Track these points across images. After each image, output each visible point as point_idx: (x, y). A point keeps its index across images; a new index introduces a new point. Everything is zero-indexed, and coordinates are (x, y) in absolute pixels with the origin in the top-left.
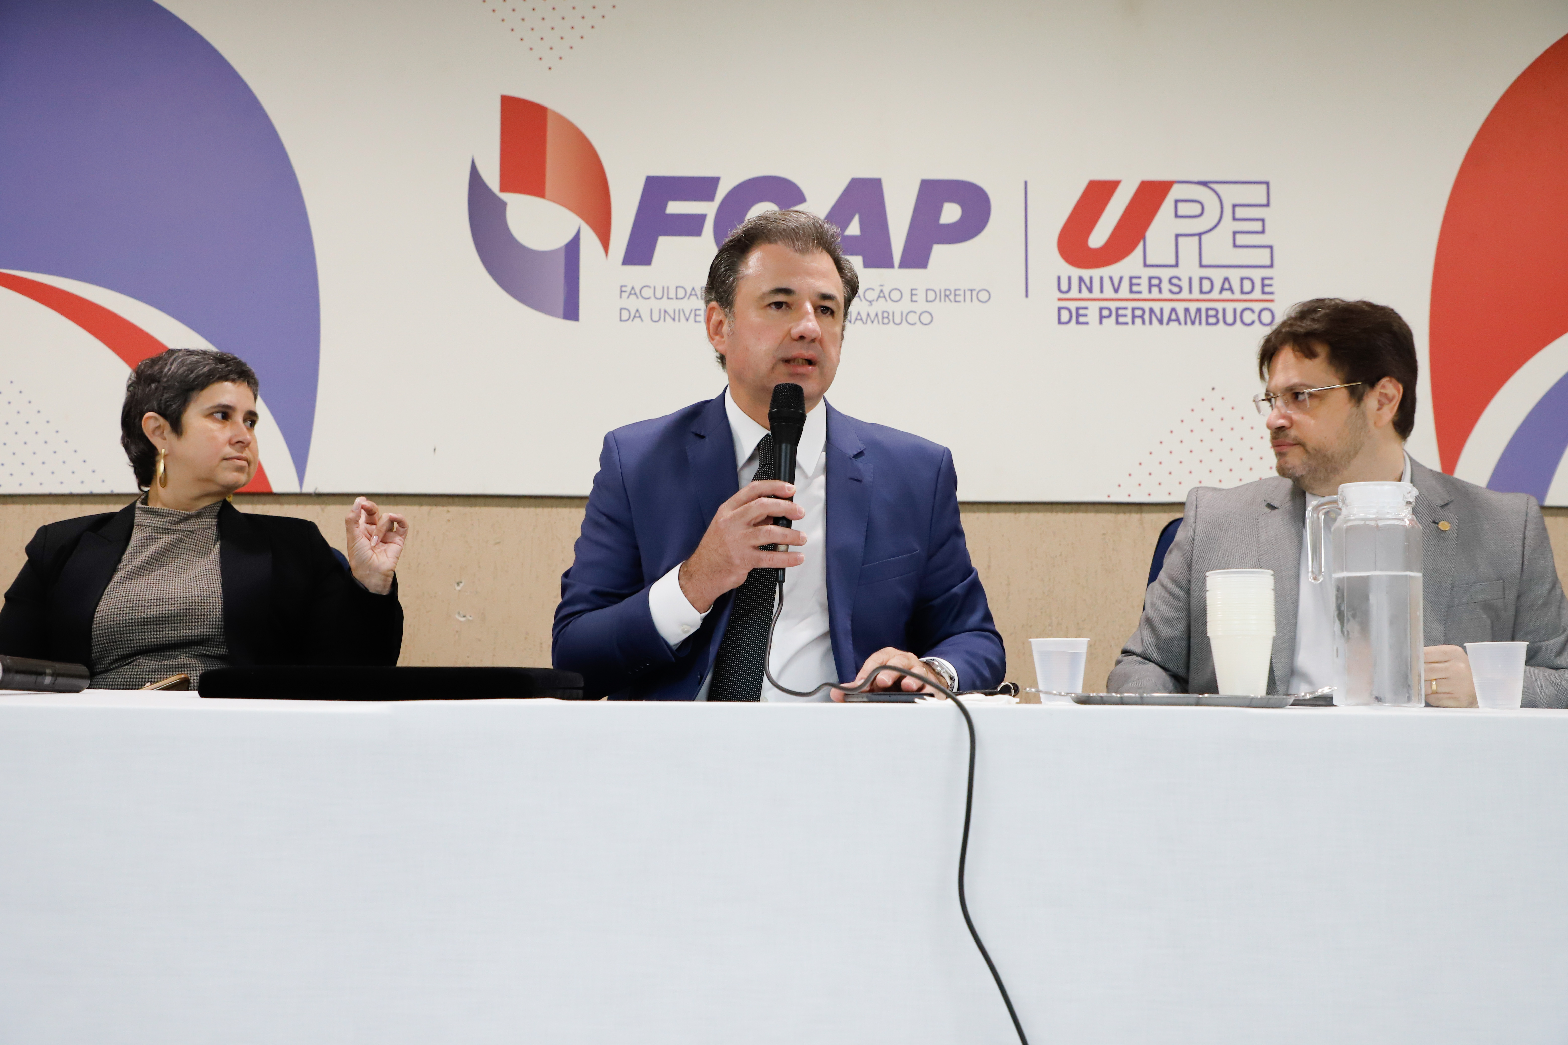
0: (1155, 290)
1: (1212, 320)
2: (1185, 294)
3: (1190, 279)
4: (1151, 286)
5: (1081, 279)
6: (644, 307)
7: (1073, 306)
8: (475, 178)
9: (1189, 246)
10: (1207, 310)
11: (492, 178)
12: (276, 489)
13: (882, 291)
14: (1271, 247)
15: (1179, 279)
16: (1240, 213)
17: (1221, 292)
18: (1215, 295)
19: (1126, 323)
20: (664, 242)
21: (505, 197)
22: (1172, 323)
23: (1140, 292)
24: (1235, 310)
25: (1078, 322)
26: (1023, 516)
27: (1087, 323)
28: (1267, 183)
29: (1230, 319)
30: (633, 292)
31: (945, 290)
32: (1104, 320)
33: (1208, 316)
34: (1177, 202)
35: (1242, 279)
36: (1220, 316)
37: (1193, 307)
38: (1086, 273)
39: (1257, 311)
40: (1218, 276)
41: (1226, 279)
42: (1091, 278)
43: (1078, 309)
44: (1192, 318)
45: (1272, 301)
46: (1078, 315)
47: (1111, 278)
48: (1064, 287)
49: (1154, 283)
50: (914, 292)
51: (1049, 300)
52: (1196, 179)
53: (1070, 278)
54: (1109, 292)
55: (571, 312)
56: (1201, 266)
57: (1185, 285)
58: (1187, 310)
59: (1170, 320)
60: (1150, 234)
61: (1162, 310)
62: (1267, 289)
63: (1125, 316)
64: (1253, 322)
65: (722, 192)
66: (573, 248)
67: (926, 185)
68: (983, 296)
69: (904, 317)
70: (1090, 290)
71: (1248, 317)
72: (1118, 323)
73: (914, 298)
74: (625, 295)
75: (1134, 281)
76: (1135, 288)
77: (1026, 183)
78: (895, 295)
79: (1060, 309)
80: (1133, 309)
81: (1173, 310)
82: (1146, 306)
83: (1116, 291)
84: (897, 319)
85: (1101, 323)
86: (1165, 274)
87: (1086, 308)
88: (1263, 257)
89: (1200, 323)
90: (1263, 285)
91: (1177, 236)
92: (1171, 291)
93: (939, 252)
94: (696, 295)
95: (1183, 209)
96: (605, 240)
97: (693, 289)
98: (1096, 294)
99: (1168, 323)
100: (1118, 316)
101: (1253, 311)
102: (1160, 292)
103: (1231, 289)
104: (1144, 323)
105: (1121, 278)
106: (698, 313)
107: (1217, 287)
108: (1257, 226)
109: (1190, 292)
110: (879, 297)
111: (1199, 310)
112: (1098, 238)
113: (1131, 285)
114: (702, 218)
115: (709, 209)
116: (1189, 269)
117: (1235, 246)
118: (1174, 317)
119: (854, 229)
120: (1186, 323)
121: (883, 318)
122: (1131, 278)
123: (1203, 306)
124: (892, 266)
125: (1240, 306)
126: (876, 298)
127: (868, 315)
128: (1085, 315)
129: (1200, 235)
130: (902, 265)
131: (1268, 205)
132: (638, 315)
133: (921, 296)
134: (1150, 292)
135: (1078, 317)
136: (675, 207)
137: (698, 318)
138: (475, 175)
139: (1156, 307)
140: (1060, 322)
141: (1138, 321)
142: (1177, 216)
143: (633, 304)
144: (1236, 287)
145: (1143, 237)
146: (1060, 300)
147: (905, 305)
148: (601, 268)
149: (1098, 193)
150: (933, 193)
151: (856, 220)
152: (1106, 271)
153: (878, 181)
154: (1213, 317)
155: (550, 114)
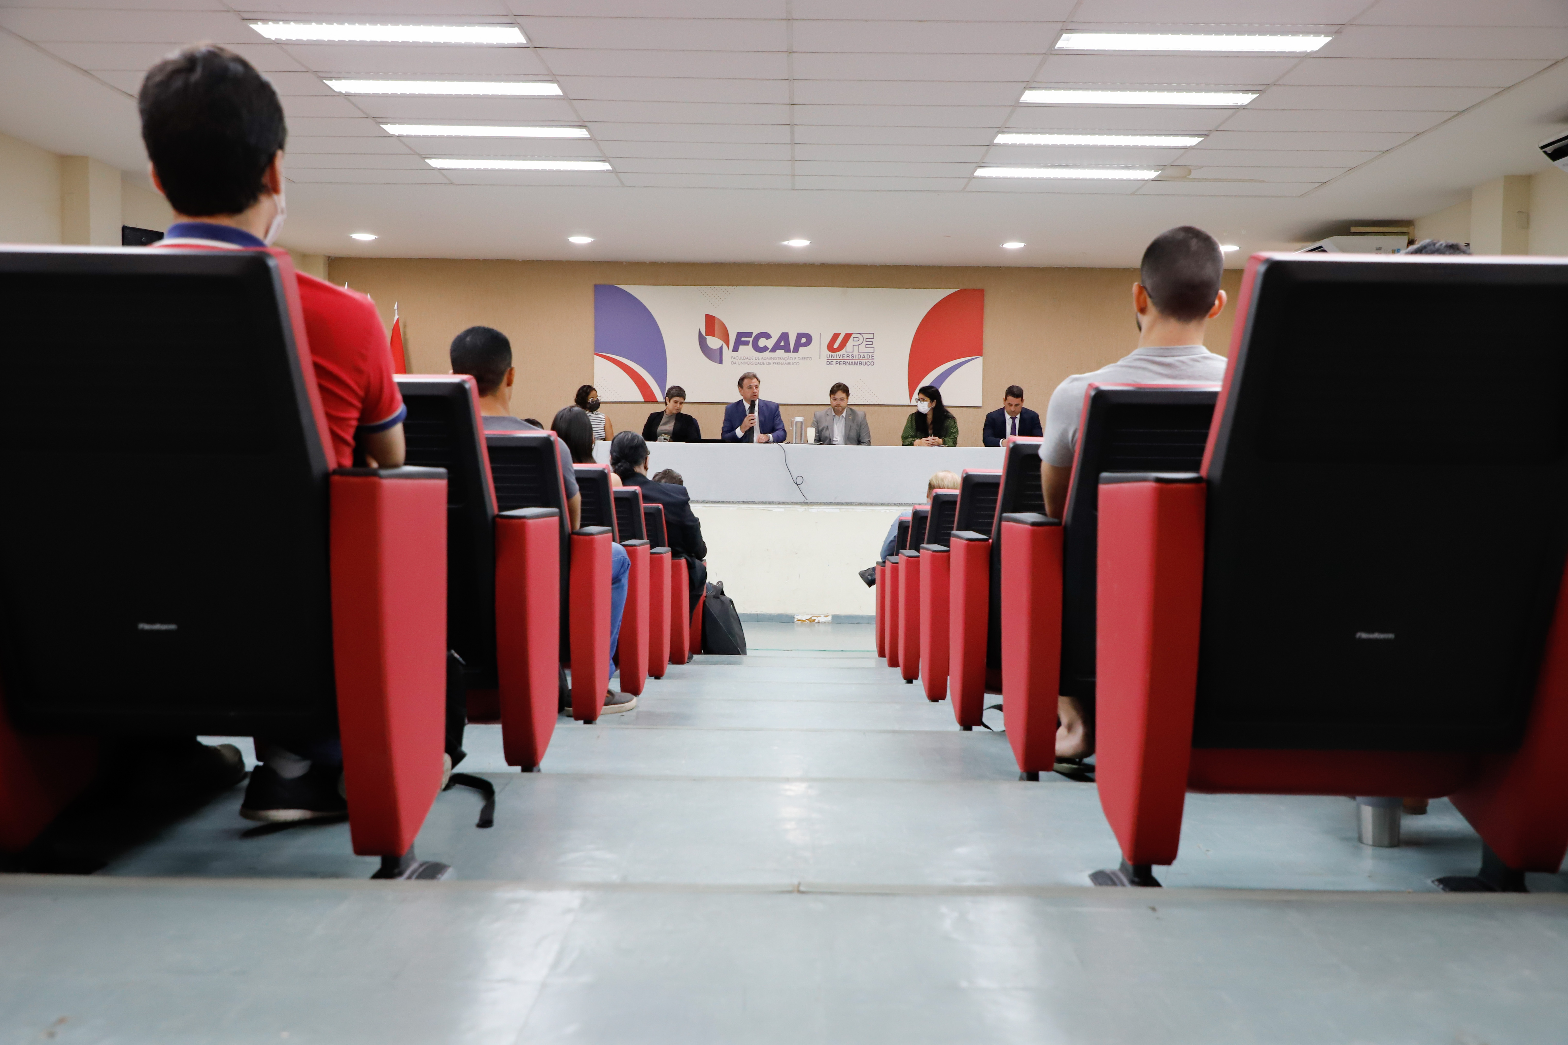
2: (856, 359)
3: (856, 355)
6: (736, 361)
7: (830, 361)
8: (700, 333)
9: (856, 347)
11: (704, 333)
12: (659, 401)
14: (874, 348)
16: (867, 340)
17: (862, 358)
19: (842, 365)
20: (741, 347)
21: (706, 337)
22: (851, 365)
23: (845, 358)
26: (819, 407)
28: (874, 333)
29: (866, 364)
30: (734, 358)
31: (802, 358)
34: (853, 337)
35: (867, 355)
36: (864, 364)
37: (856, 361)
38: (833, 354)
39: (870, 363)
40: (862, 354)
41: (864, 355)
44: (856, 364)
45: (874, 360)
47: (839, 355)
48: (828, 357)
49: (848, 356)
51: (825, 360)
53: (829, 355)
54: (838, 358)
55: (721, 362)
56: (858, 352)
65: (754, 336)
66: (721, 348)
67: (798, 334)
68: (811, 359)
69: (793, 364)
70: (834, 358)
71: (868, 363)
73: (795, 359)
74: (732, 358)
75: (844, 355)
77: (820, 334)
78: (791, 359)
79: (827, 362)
80: (843, 362)
82: (846, 361)
83: (840, 358)
85: (836, 365)
86: (850, 354)
87: (833, 362)
88: (872, 350)
90: (872, 356)
91: (853, 345)
92: (854, 358)
93: (801, 349)
94: (748, 359)
95: (855, 339)
96: (728, 347)
97: (747, 357)
100: (840, 363)
102: (849, 358)
105: (841, 355)
108: (871, 343)
109: (858, 358)
112: (836, 346)
114: (749, 341)
115: (751, 339)
116: (856, 353)
117: (866, 348)
119: (782, 344)
121: (788, 364)
123: (860, 361)
124: (790, 352)
125: (867, 361)
126: (787, 359)
127: (785, 363)
129: (858, 345)
130: (793, 352)
131: (873, 339)
132: (735, 363)
133: (797, 359)
134: (847, 358)
135: (831, 364)
136: (743, 339)
139: (848, 361)
140: (827, 365)
141: (844, 364)
142: (853, 341)
143: (734, 360)
144: (866, 357)
145: (846, 346)
147: (793, 361)
148: (727, 353)
149: (836, 336)
150: (800, 336)
151: (783, 342)
152: (837, 353)
153: (788, 333)
154: (860, 364)
155: (716, 319)
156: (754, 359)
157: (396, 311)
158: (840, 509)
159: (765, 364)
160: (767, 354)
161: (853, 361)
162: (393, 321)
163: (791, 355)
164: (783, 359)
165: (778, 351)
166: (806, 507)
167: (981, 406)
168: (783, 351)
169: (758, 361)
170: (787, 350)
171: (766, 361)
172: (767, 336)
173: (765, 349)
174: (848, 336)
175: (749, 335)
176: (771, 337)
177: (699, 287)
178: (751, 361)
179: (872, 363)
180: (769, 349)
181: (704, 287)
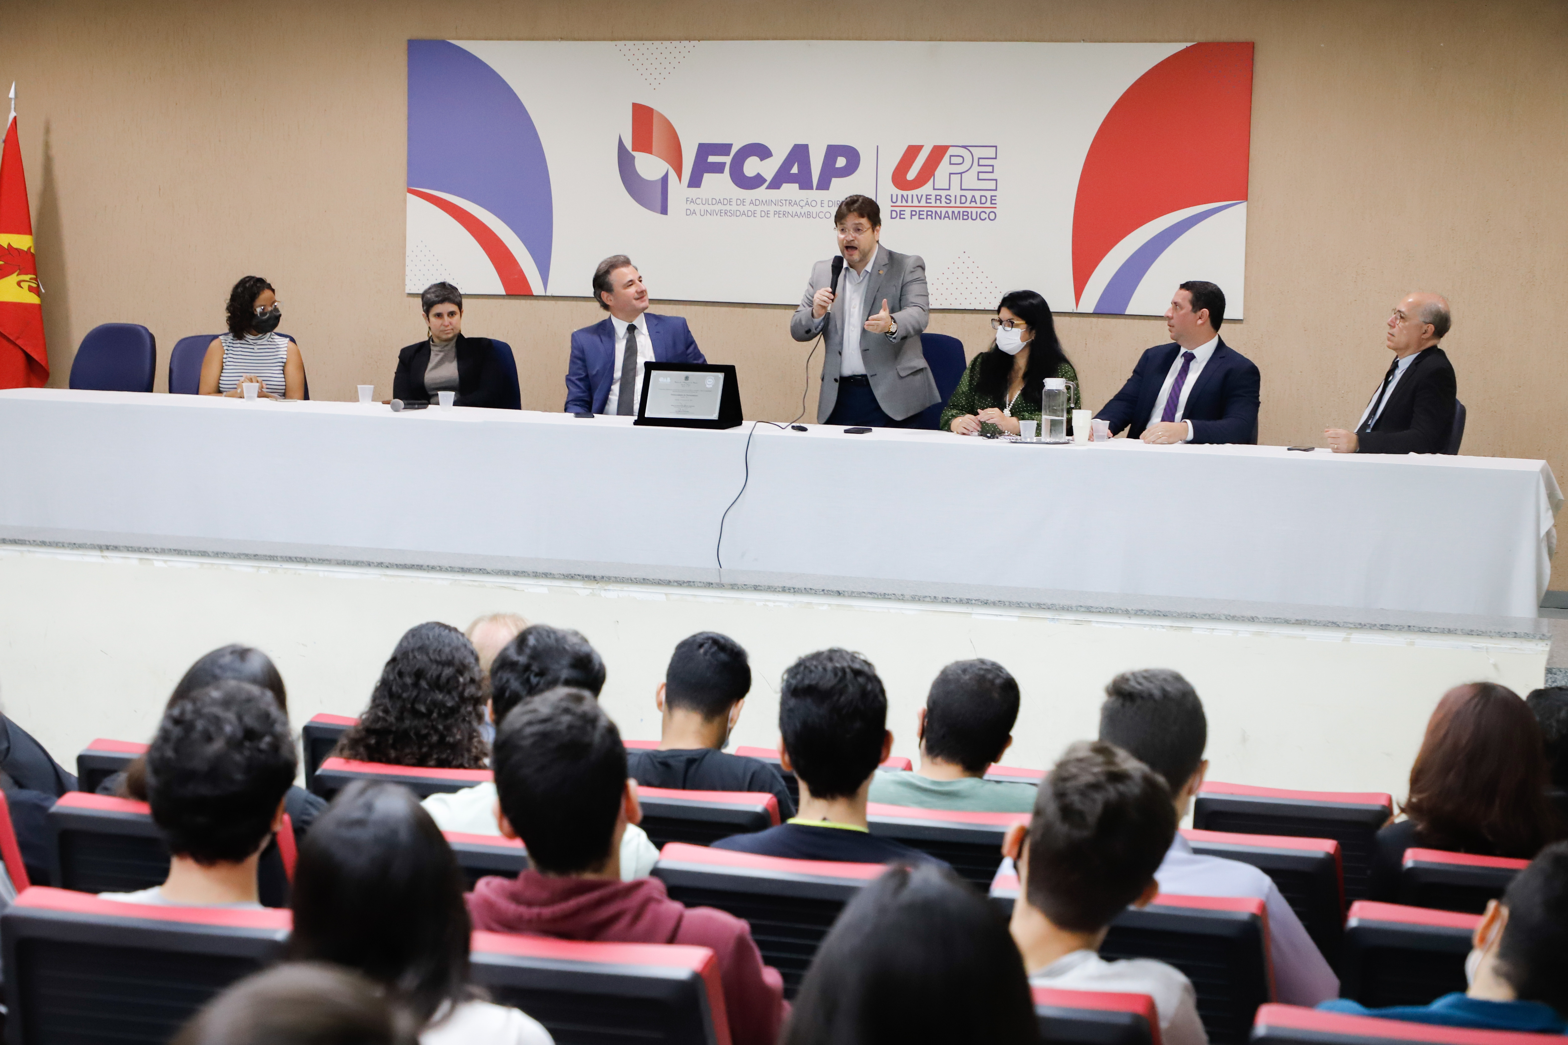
0: (938, 202)
1: (965, 217)
2: (953, 204)
3: (956, 196)
4: (936, 199)
5: (902, 196)
6: (697, 208)
7: (898, 209)
9: (956, 179)
10: (963, 212)
11: (628, 145)
13: (807, 201)
14: (996, 180)
15: (950, 196)
16: (982, 162)
17: (970, 203)
18: (967, 204)
19: (923, 219)
21: (634, 153)
22: (945, 219)
23: (931, 203)
24: (977, 212)
25: (900, 218)
27: (904, 218)
28: (996, 147)
29: (974, 217)
30: (692, 201)
31: (837, 201)
32: (913, 217)
33: (963, 215)
34: (951, 156)
35: (981, 196)
36: (970, 215)
37: (956, 210)
38: (905, 193)
39: (988, 213)
41: (973, 196)
42: (907, 195)
43: (900, 211)
44: (955, 216)
45: (996, 208)
46: (900, 214)
47: (917, 195)
48: (894, 200)
49: (938, 198)
50: (823, 202)
52: (961, 145)
53: (897, 195)
54: (916, 203)
55: (664, 211)
56: (961, 189)
57: (953, 199)
58: (953, 212)
59: (945, 217)
60: (936, 173)
61: (941, 211)
62: (993, 202)
63: (923, 215)
64: (986, 218)
65: (733, 151)
66: (665, 179)
67: (830, 148)
69: (818, 215)
70: (907, 202)
71: (983, 216)
72: (919, 218)
73: (823, 205)
74: (688, 202)
75: (928, 197)
76: (928, 201)
77: (878, 146)
79: (892, 211)
80: (927, 211)
81: (947, 212)
82: (933, 210)
83: (919, 202)
84: (814, 216)
85: (911, 218)
86: (943, 193)
87: (905, 211)
88: (991, 184)
89: (960, 219)
90: (992, 200)
91: (950, 174)
92: (946, 202)
94: (721, 203)
95: (954, 160)
96: (680, 176)
97: (720, 200)
98: (910, 204)
99: (944, 219)
100: (920, 214)
101: (986, 213)
102: (941, 203)
103: (975, 202)
104: (932, 219)
105: (922, 195)
106: (722, 211)
107: (969, 200)
108: (990, 169)
109: (955, 203)
110: (806, 204)
111: (959, 212)
112: (911, 175)
113: (927, 199)
114: (725, 163)
115: (727, 160)
116: (955, 191)
117: (978, 179)
118: (947, 215)
119: (795, 170)
120: (952, 219)
121: (808, 214)
122: (927, 195)
123: (961, 210)
124: (812, 189)
125: (979, 210)
126: (804, 204)
127: (801, 213)
128: (904, 214)
129: (961, 173)
130: (817, 189)
131: (996, 158)
132: (694, 213)
133: (826, 204)
134: (936, 203)
136: (712, 159)
137: (722, 214)
138: (621, 143)
139: (938, 210)
140: (892, 218)
141: (929, 217)
142: (950, 164)
143: (692, 207)
144: (978, 201)
145: (933, 174)
146: (892, 206)
147: (818, 209)
148: (678, 189)
149: (912, 152)
150: (833, 152)
151: (796, 165)
152: (915, 192)
153: (807, 145)
154: (966, 216)
155: (654, 112)
156: (734, 203)
157: (13, 102)
158: (666, 594)
159: (758, 215)
160: (762, 192)
161: (950, 210)
162: (7, 123)
163: (814, 194)
164: (795, 203)
165: (785, 186)
166: (595, 586)
167: (1242, 319)
168: (797, 185)
169: (741, 208)
170: (805, 182)
171: (759, 209)
172: (763, 152)
173: (756, 182)
174: (939, 152)
175: (724, 149)
176: (772, 156)
177: (621, 44)
178: (728, 207)
179: (992, 216)
180: (765, 181)
181: (630, 44)
